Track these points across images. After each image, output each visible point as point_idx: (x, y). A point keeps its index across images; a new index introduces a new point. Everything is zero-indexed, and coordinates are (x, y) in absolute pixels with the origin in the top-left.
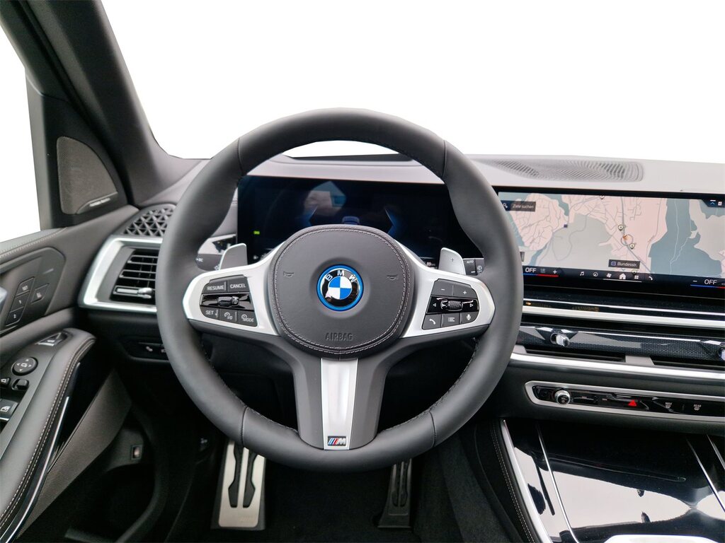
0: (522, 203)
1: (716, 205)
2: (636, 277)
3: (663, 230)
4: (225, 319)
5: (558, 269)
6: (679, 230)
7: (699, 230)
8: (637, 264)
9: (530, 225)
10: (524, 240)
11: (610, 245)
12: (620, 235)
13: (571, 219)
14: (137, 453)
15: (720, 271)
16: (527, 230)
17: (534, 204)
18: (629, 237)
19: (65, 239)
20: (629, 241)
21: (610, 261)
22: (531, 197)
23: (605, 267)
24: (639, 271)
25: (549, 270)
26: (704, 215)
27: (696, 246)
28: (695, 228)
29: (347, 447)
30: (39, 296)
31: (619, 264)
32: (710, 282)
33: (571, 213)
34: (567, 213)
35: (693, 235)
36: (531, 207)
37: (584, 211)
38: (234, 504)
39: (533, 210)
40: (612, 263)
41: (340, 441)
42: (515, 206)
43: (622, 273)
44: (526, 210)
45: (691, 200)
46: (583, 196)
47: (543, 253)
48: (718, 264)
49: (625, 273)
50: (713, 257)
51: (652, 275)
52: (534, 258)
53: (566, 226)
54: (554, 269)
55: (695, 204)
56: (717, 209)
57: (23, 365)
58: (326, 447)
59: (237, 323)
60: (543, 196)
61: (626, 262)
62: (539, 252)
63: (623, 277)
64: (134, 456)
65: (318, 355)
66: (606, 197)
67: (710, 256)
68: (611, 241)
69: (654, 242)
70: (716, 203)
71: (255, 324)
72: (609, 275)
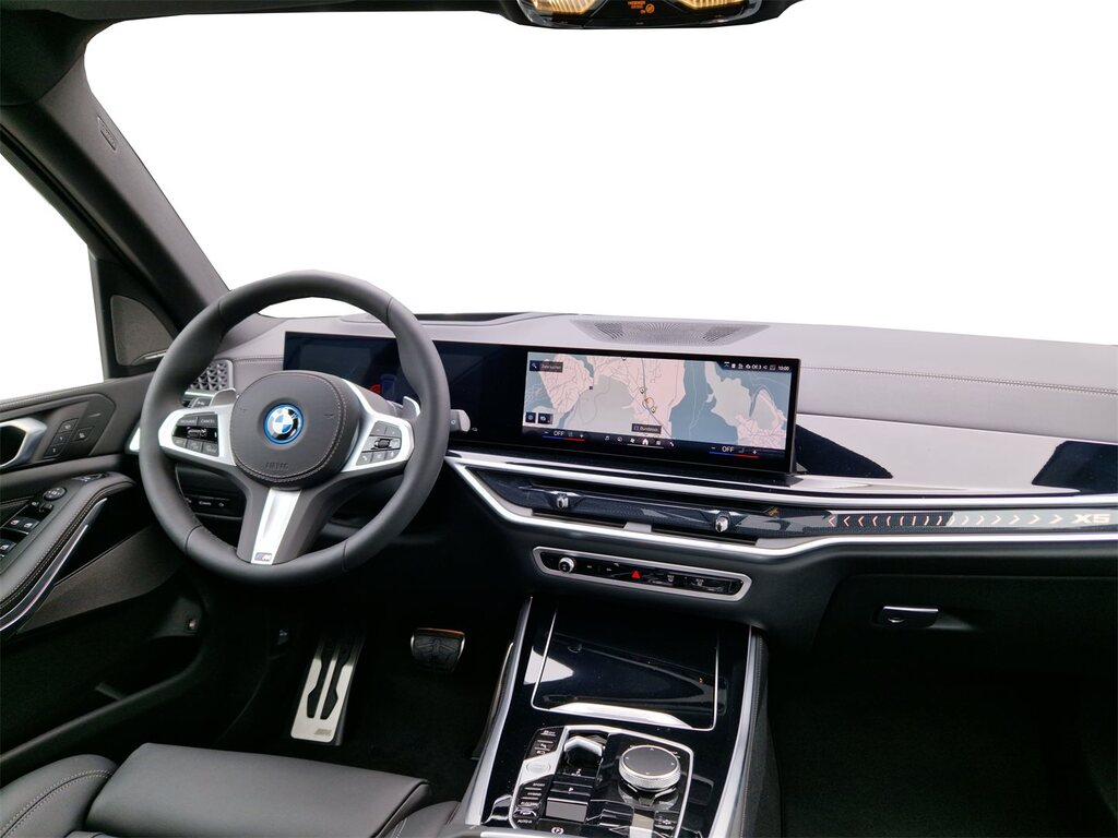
0: (551, 363)
1: (730, 368)
2: (658, 443)
3: (682, 393)
4: (192, 449)
5: (584, 433)
6: (697, 392)
7: (716, 394)
8: (658, 429)
9: (558, 387)
10: (552, 401)
11: (632, 408)
12: (641, 398)
13: (596, 381)
14: (192, 625)
15: (736, 437)
16: (555, 391)
17: (561, 364)
18: (650, 400)
19: (116, 388)
20: (650, 405)
21: (633, 425)
22: (559, 358)
23: (629, 432)
24: (660, 436)
25: (577, 433)
26: (719, 378)
27: (712, 411)
28: (711, 392)
29: (271, 563)
30: (82, 436)
31: (642, 428)
32: (727, 449)
33: (595, 375)
34: (592, 375)
35: (709, 400)
36: (558, 368)
37: (608, 373)
38: (311, 714)
39: (560, 371)
40: (635, 427)
41: (266, 557)
42: (543, 366)
43: (644, 438)
44: (553, 371)
45: (707, 362)
46: (606, 357)
47: (571, 415)
48: (734, 429)
49: (648, 439)
50: (730, 422)
51: (673, 441)
52: (562, 420)
53: (591, 388)
54: (580, 432)
55: (711, 366)
56: (731, 372)
57: (54, 493)
58: (253, 561)
59: (202, 452)
60: (569, 356)
61: (648, 426)
62: (567, 414)
63: (645, 442)
64: (189, 628)
65: (268, 484)
66: (628, 359)
67: (727, 422)
68: (634, 404)
69: (673, 406)
70: (730, 365)
71: (217, 454)
72: (632, 441)
